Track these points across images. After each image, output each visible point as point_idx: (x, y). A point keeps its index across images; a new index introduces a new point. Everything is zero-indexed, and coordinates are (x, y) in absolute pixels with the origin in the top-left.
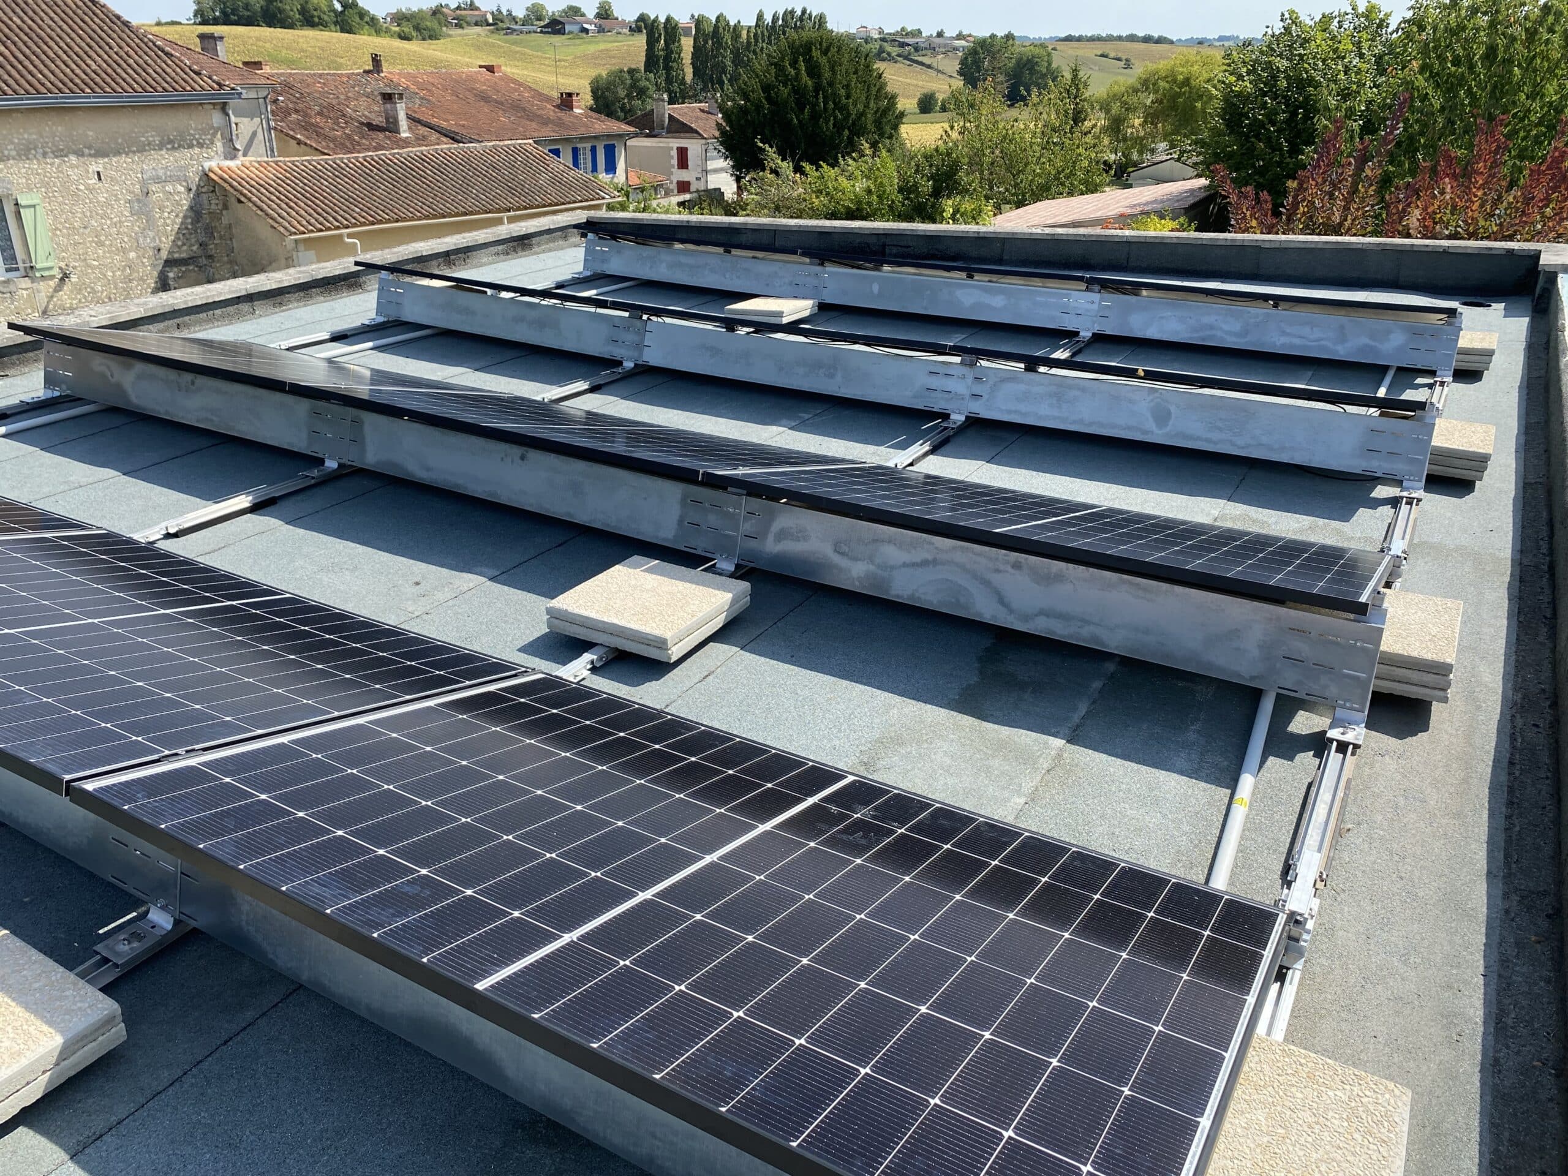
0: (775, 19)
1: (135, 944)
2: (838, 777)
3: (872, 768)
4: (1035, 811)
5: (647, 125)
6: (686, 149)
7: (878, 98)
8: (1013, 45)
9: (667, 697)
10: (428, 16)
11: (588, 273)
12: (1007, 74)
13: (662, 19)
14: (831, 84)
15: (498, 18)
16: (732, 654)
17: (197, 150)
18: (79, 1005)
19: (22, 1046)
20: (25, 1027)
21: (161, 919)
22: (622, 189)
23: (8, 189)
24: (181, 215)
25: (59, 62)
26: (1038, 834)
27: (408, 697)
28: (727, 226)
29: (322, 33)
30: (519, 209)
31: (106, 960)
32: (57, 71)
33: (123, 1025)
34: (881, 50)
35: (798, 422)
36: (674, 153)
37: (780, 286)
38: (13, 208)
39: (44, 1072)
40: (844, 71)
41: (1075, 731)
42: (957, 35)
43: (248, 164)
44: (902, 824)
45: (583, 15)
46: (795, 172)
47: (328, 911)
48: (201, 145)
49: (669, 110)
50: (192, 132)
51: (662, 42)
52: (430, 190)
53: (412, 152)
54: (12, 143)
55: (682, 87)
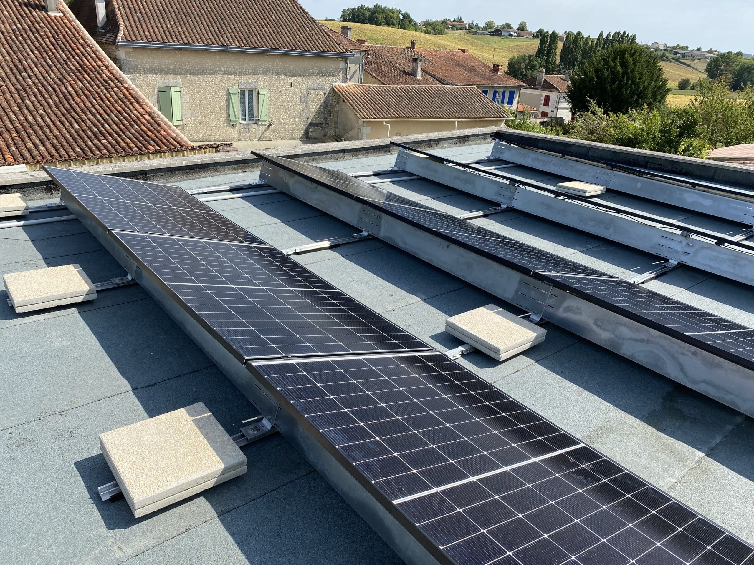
0: (609, 35)
1: (256, 432)
2: (575, 443)
3: (593, 441)
4: (681, 488)
5: (532, 83)
6: (550, 96)
7: (656, 80)
8: (740, 58)
9: (495, 377)
10: (440, 24)
11: (492, 158)
12: (734, 74)
13: (550, 32)
14: (632, 72)
15: (471, 26)
16: (531, 363)
17: (331, 77)
18: (232, 453)
19: (210, 464)
20: (212, 457)
21: (267, 424)
22: (514, 113)
23: (257, 87)
24: (320, 105)
25: (286, 36)
26: (680, 502)
27: (381, 351)
28: (565, 142)
29: (392, 28)
30: (464, 118)
31: (243, 436)
32: (284, 39)
33: (246, 466)
34: (663, 55)
35: (585, 249)
36: (543, 98)
37: (588, 177)
38: (256, 94)
39: (215, 478)
40: (640, 66)
41: (711, 450)
42: (709, 51)
43: (350, 86)
44: (606, 477)
45: (512, 28)
46: (604, 114)
47: (337, 447)
48: (333, 76)
49: (545, 77)
50: (331, 69)
51: (548, 43)
52: (426, 105)
53: (421, 87)
54: (262, 68)
55: (553, 66)
